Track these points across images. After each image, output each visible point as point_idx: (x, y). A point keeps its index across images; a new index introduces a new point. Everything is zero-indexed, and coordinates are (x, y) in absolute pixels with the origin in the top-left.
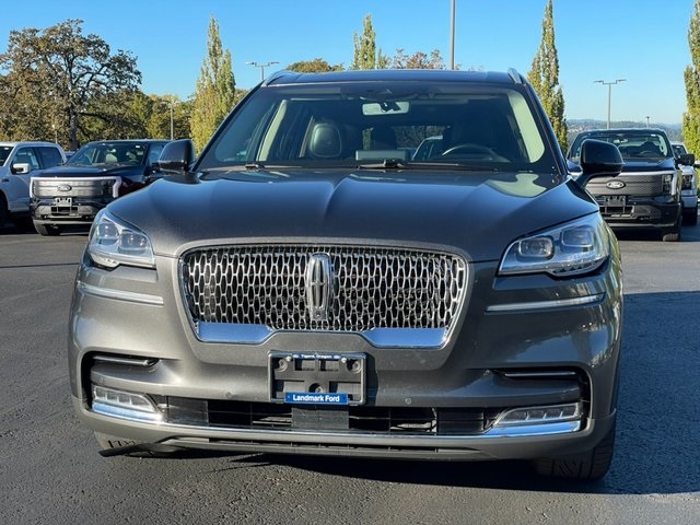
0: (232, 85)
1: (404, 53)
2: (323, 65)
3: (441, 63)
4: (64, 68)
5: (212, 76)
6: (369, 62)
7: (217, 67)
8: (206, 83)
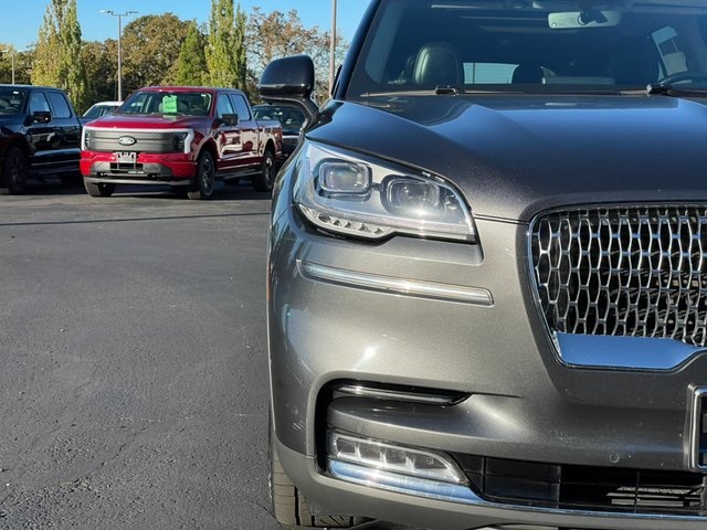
0: (78, 35)
1: (260, 12)
2: (174, 20)
3: (298, 23)
5: (56, 25)
6: (227, 18)
7: (61, 15)
8: (49, 32)
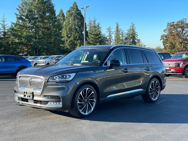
4: (182, 31)
